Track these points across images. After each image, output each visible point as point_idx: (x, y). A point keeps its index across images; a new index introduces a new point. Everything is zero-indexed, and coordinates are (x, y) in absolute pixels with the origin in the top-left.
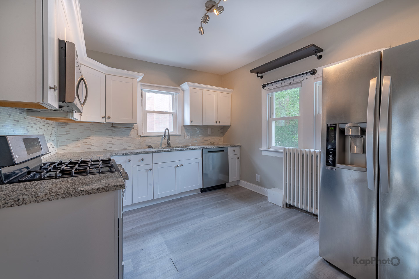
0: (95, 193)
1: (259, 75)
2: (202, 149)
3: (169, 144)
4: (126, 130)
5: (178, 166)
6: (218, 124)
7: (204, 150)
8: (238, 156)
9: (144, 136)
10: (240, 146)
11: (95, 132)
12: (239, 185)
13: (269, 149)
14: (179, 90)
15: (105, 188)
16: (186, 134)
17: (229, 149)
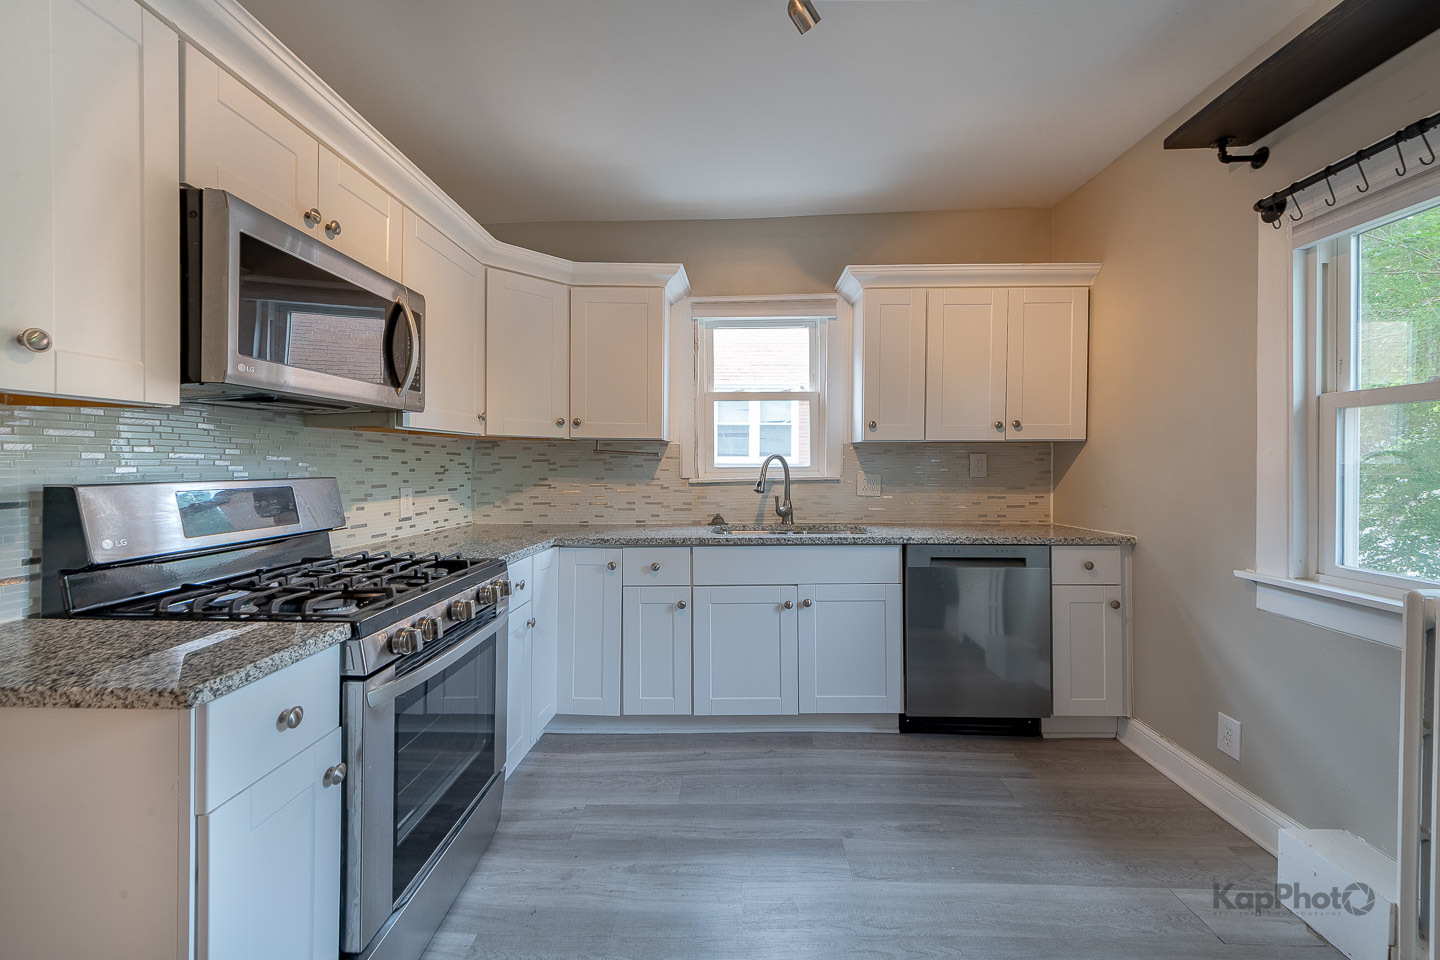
0: (90, 705)
1: (1232, 151)
2: (904, 547)
3: (785, 515)
4: (645, 460)
5: (787, 606)
6: (1012, 435)
7: (909, 549)
8: (1116, 594)
9: (700, 480)
10: (1130, 545)
11: (561, 467)
12: (1122, 741)
13: (1306, 578)
14: (832, 303)
15: (122, 694)
16: (861, 475)
17: (1059, 555)
